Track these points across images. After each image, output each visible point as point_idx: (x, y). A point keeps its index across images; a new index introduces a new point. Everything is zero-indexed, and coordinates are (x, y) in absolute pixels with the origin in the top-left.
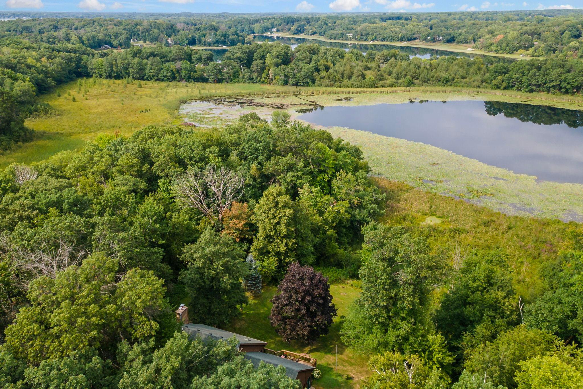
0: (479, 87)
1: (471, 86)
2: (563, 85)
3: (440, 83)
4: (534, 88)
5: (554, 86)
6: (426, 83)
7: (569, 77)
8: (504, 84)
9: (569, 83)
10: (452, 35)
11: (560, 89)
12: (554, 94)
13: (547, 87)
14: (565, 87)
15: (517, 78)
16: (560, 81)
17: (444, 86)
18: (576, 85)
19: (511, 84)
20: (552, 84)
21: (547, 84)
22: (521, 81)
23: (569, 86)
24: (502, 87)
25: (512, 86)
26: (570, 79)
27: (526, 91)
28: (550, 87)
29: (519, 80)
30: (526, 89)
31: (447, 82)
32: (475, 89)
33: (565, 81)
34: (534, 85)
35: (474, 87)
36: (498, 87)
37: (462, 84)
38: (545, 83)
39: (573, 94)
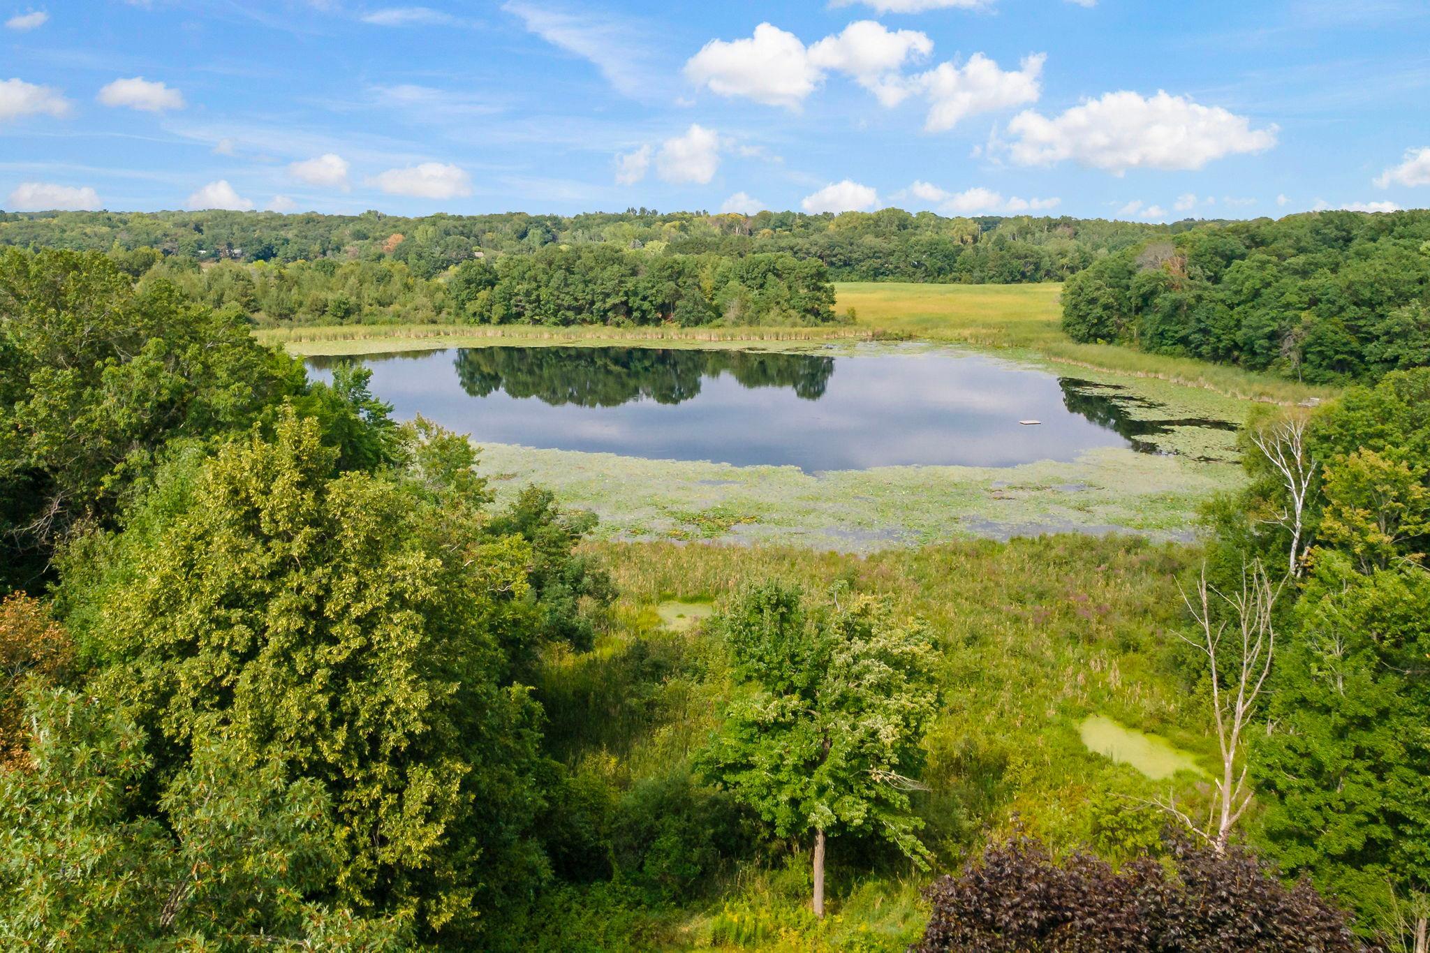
0: (434, 322)
1: (413, 322)
2: (635, 302)
3: (328, 318)
4: (570, 314)
5: (614, 307)
6: (286, 321)
7: (642, 285)
8: (498, 310)
9: (644, 299)
10: (266, 242)
11: (629, 313)
12: (618, 325)
13: (598, 310)
14: (638, 309)
15: (528, 294)
16: (626, 293)
17: (341, 324)
18: (660, 300)
19: (514, 310)
20: (610, 302)
21: (598, 305)
22: (538, 300)
23: (646, 305)
24: (495, 318)
25: (519, 315)
26: (646, 288)
27: (555, 324)
28: (606, 311)
29: (533, 297)
30: (553, 319)
31: (348, 313)
32: (425, 328)
33: (636, 294)
34: (569, 309)
35: (422, 322)
36: (484, 320)
37: (388, 318)
38: (593, 303)
39: (657, 322)
